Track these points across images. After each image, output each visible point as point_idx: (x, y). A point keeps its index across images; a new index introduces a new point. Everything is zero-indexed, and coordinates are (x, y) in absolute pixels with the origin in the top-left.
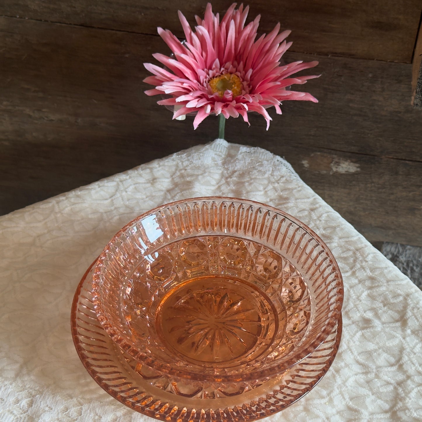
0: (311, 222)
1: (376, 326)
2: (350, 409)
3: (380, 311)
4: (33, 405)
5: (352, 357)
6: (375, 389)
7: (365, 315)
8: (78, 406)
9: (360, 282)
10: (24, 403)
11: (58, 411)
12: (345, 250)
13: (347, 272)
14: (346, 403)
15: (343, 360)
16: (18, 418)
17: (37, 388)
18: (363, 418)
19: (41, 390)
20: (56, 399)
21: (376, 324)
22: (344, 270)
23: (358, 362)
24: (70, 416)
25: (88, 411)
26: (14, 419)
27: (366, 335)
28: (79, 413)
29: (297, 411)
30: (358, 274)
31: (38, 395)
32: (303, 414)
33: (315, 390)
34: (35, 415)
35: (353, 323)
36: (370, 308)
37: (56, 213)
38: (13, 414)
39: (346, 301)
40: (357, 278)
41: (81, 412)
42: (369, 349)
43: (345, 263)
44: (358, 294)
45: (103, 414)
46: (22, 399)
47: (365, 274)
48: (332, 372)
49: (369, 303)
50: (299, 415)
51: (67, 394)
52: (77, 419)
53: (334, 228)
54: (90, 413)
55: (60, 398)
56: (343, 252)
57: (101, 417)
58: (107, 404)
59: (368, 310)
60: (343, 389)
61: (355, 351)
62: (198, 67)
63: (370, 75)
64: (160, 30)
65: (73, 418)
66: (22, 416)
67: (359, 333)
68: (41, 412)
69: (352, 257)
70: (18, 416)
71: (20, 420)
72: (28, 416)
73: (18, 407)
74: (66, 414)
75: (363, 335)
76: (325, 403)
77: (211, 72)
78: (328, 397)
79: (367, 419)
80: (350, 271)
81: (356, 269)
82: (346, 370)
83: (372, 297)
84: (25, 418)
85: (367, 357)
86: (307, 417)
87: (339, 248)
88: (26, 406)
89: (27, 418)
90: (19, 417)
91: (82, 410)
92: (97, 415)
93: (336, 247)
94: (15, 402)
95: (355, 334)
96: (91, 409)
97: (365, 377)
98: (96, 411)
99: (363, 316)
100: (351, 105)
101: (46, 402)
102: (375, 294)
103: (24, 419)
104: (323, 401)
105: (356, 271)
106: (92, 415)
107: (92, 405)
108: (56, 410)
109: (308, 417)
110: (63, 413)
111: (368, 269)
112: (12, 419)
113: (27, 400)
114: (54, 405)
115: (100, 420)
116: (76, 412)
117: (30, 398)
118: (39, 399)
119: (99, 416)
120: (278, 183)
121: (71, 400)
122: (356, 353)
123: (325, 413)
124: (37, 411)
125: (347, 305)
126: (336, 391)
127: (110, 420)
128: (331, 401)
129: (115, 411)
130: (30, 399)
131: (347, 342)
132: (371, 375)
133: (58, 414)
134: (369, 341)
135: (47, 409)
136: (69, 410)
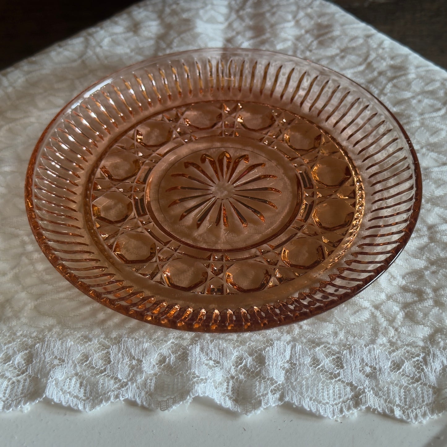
0: (371, 52)
4: (34, 360)
8: (103, 350)
10: (19, 359)
11: (73, 362)
12: (428, 81)
13: (440, 109)
16: (13, 383)
17: (35, 334)
19: (41, 336)
20: (66, 345)
22: (435, 107)
24: (94, 366)
25: (120, 354)
26: (8, 385)
28: (105, 360)
29: (426, 307)
31: (38, 345)
32: (436, 310)
33: (443, 275)
34: (41, 373)
37: (6, 87)
38: (6, 378)
41: (109, 358)
43: (433, 99)
45: (143, 356)
46: (14, 353)
50: (431, 313)
51: (82, 336)
52: (105, 370)
54: (123, 358)
55: (73, 343)
56: (427, 84)
57: (142, 361)
58: (145, 340)
65: (99, 369)
66: (19, 378)
68: (48, 368)
69: (441, 89)
70: (14, 379)
71: (19, 385)
72: (30, 376)
73: (12, 366)
74: (86, 364)
80: (443, 108)
84: (25, 380)
86: (442, 313)
87: (418, 79)
88: (23, 362)
89: (28, 380)
90: (15, 381)
91: (110, 354)
92: (134, 358)
93: (415, 79)
94: (5, 360)
96: (123, 351)
98: (131, 353)
101: (53, 352)
103: (24, 383)
106: (126, 360)
107: (124, 346)
108: (70, 362)
109: (444, 314)
110: (82, 364)
112: (6, 386)
113: (23, 353)
114: (65, 355)
115: (140, 365)
116: (102, 359)
117: (26, 349)
118: (41, 349)
119: (138, 360)
120: (312, 8)
121: (89, 343)
124: (42, 368)
127: (155, 364)
129: (160, 350)
130: (27, 352)
133: (75, 366)
135: (56, 362)
136: (90, 359)
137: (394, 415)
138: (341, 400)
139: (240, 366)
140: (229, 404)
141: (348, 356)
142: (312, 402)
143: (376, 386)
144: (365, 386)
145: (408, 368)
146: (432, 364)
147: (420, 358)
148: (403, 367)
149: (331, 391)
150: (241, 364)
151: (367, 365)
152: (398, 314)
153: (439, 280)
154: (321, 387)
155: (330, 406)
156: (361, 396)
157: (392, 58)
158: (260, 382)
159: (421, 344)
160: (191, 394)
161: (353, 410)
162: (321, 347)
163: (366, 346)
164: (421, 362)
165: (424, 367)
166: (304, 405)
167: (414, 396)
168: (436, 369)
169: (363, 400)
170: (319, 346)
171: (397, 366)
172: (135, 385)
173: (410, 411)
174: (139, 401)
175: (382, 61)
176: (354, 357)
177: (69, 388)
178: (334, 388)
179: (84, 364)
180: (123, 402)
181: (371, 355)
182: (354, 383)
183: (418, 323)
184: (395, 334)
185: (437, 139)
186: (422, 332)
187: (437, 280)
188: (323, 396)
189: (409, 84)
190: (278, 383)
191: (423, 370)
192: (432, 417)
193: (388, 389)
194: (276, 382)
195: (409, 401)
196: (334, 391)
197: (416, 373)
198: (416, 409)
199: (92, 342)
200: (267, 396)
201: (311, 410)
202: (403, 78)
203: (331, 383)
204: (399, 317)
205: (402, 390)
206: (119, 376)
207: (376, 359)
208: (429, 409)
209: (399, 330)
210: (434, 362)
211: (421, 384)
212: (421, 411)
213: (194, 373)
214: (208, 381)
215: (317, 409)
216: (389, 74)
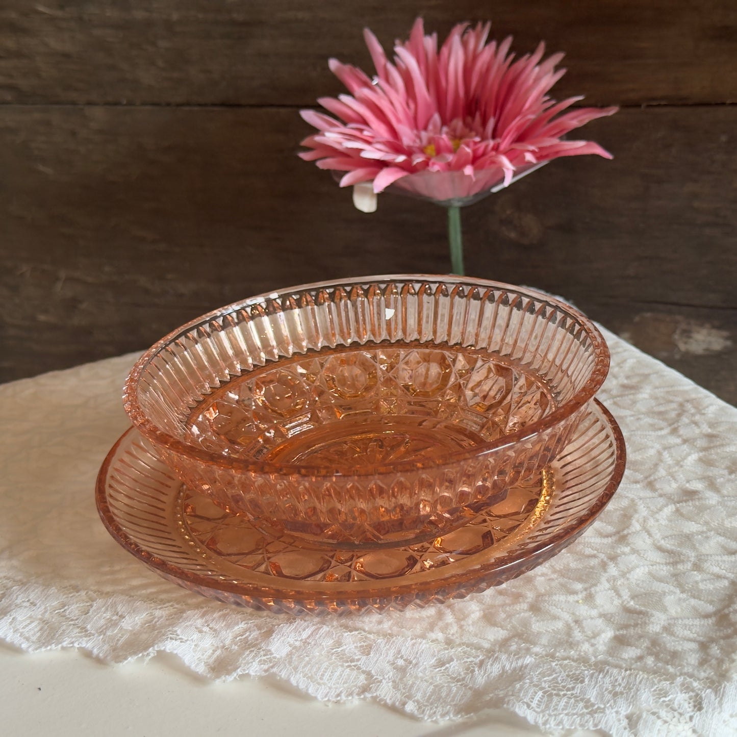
1: (708, 498)
2: (628, 611)
3: (720, 480)
5: (649, 541)
6: (688, 584)
7: (688, 485)
8: (86, 602)
9: (685, 441)
11: (45, 608)
12: (663, 402)
13: (661, 429)
14: (623, 602)
15: (628, 544)
17: (19, 578)
18: (653, 623)
19: (24, 580)
20: (47, 592)
21: (707, 495)
22: (657, 427)
23: (660, 549)
24: (67, 614)
25: (103, 609)
27: (684, 511)
28: (83, 612)
29: (515, 610)
30: (682, 431)
31: (17, 587)
32: (527, 614)
33: (559, 583)
35: (661, 496)
36: (700, 477)
39: (652, 467)
40: (680, 436)
41: (89, 610)
42: (686, 531)
43: (658, 419)
44: (679, 459)
45: (129, 613)
47: (697, 431)
48: (602, 559)
49: (699, 470)
50: (517, 616)
52: (77, 619)
53: (646, 377)
54: (104, 612)
55: (56, 591)
56: (660, 405)
57: (124, 617)
58: (140, 599)
59: (695, 480)
60: (619, 583)
61: (656, 534)
62: (399, 121)
63: (724, 138)
64: (333, 64)
65: (70, 618)
67: (670, 509)
68: (13, 608)
69: (676, 411)
74: (59, 612)
75: (677, 510)
76: (577, 602)
77: (424, 134)
78: (585, 593)
79: (662, 624)
80: (667, 428)
81: (679, 424)
82: (633, 557)
83: (707, 463)
85: (681, 542)
86: (532, 618)
87: (650, 400)
91: (92, 607)
92: (117, 614)
93: (645, 399)
95: (661, 510)
96: (108, 605)
97: (672, 569)
98: (117, 608)
99: (684, 487)
100: (696, 204)
101: (29, 595)
102: (714, 457)
104: (571, 598)
105: (679, 426)
106: (108, 614)
107: (112, 600)
108: (43, 607)
109: (534, 619)
110: (55, 611)
111: (705, 424)
114: (41, 600)
115: (120, 619)
116: (79, 610)
118: (17, 592)
119: (121, 616)
121: (75, 594)
122: (658, 536)
123: (573, 614)
124: (7, 607)
125: (654, 473)
126: (604, 585)
127: (138, 622)
128: (590, 598)
129: (153, 609)
131: (641, 520)
132: (684, 565)
133: (46, 612)
134: (689, 519)
135: (28, 604)
136: (66, 608)
137: (404, 707)
138: (345, 685)
139: (240, 637)
140: (201, 669)
141: (382, 645)
142: (305, 679)
143: (401, 679)
144: (386, 677)
145: (454, 667)
146: (489, 667)
147: (477, 661)
148: (447, 665)
149: (338, 674)
150: (242, 636)
151: (402, 657)
152: (473, 613)
153: (551, 588)
154: (326, 666)
155: (325, 688)
156: (373, 685)
157: (628, 377)
158: (251, 651)
159: (486, 645)
160: (156, 646)
161: (353, 697)
162: (354, 633)
163: (412, 639)
164: (475, 664)
165: (476, 669)
166: (292, 679)
167: (444, 695)
168: (491, 673)
169: (373, 689)
170: (351, 631)
171: (441, 663)
172: (102, 637)
173: (429, 708)
174: (95, 651)
175: (613, 379)
176: (390, 646)
177: (23, 628)
178: (343, 671)
179: (57, 611)
180: (76, 650)
181: (412, 649)
182: (373, 672)
183: (495, 624)
184: (457, 632)
185: (640, 457)
186: (495, 634)
187: (548, 588)
188: (323, 675)
189: (634, 402)
190: (274, 655)
191: (473, 671)
192: (454, 718)
193: (414, 683)
194: (272, 654)
195: (434, 699)
196: (341, 675)
197: (462, 673)
198: (436, 707)
199: (79, 594)
200: (251, 664)
201: (298, 686)
202: (632, 397)
203: (342, 666)
204: (473, 616)
205: (432, 687)
206: (89, 627)
207: (417, 653)
208: (455, 710)
209: (464, 628)
210: (492, 665)
211: (461, 685)
212: (443, 710)
213: (176, 631)
214: (188, 642)
215: (307, 687)
216: (614, 392)
